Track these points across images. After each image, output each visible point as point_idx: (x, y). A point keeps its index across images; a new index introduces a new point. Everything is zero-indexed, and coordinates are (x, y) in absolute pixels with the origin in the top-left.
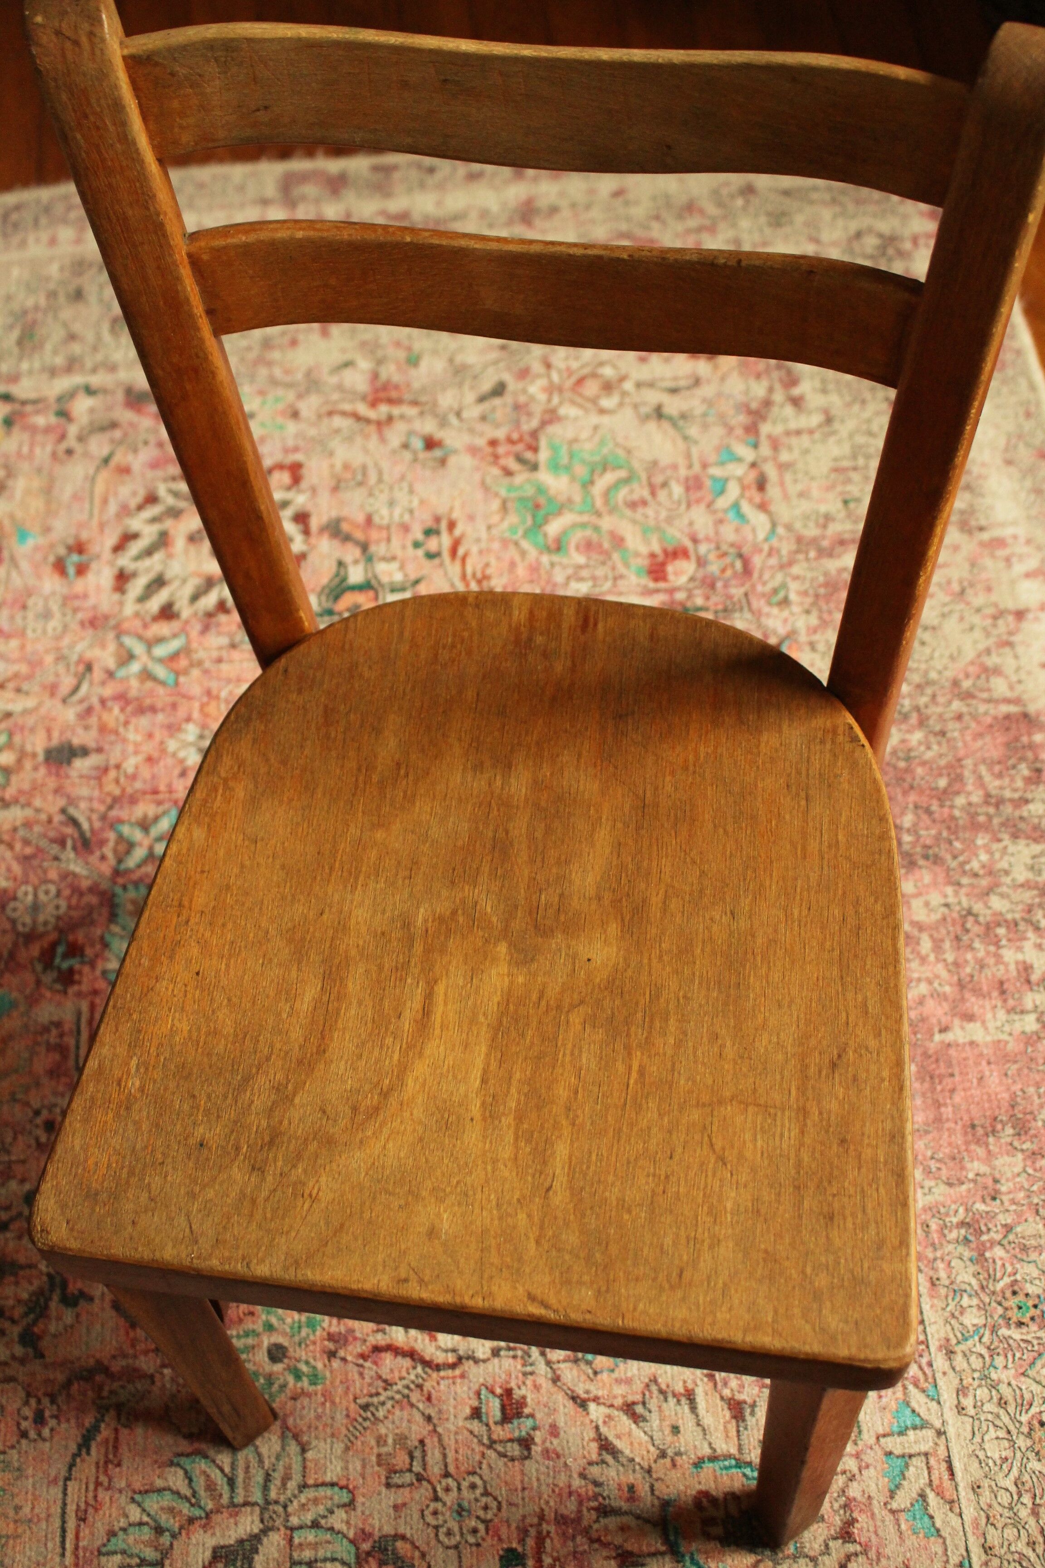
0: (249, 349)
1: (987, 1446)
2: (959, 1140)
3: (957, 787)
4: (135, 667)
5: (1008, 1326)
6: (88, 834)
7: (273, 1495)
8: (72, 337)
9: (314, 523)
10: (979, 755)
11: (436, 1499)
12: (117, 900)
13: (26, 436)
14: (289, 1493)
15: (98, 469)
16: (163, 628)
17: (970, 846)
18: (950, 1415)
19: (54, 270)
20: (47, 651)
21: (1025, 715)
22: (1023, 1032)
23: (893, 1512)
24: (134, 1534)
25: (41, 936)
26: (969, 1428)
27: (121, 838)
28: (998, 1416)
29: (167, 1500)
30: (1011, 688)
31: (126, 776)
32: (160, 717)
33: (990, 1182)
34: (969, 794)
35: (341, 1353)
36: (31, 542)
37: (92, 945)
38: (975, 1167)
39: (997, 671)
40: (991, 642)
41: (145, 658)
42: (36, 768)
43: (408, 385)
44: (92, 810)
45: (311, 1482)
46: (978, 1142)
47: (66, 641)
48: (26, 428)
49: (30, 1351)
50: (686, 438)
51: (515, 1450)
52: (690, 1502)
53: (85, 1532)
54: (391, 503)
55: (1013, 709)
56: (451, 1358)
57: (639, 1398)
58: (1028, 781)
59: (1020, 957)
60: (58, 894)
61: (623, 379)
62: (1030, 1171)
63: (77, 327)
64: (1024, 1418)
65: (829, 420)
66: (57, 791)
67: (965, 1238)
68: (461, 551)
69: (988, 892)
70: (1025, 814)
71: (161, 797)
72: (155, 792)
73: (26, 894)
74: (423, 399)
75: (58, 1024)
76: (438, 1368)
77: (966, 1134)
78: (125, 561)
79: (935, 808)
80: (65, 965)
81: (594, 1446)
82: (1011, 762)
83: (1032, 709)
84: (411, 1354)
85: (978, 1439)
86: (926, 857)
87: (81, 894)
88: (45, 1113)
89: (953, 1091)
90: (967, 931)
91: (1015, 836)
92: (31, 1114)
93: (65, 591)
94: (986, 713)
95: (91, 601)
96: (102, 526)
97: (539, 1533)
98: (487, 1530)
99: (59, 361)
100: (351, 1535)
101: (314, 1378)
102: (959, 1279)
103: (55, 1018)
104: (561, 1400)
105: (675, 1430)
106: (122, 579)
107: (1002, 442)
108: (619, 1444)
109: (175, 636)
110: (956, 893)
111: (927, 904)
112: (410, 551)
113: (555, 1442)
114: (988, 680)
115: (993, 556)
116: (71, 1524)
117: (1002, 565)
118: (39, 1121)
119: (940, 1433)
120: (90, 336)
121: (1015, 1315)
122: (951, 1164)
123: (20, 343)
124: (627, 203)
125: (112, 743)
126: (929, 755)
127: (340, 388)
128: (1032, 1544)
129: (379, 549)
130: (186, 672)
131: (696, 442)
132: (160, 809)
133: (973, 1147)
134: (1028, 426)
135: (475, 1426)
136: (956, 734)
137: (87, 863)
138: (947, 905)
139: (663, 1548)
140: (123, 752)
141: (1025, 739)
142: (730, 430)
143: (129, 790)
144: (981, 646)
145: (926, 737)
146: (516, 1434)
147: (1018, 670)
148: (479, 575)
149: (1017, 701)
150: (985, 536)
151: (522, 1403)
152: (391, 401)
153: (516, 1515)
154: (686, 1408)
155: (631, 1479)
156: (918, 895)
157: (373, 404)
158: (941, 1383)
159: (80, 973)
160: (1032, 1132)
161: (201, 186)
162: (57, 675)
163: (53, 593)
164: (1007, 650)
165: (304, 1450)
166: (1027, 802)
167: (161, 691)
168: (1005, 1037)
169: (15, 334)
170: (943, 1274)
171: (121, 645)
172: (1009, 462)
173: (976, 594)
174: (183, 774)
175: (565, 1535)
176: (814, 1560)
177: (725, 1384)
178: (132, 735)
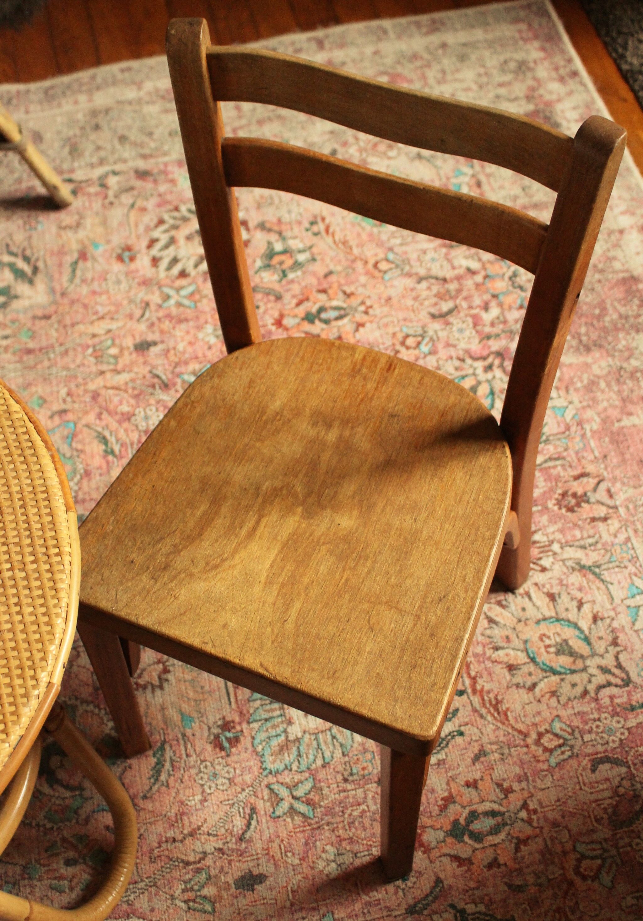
2: (636, 468)
3: (604, 312)
4: (172, 302)
6: (166, 381)
8: (98, 148)
9: (251, 225)
10: (613, 297)
13: (85, 198)
15: (129, 211)
16: (183, 282)
17: (616, 338)
19: (80, 116)
20: (123, 299)
21: (633, 277)
23: (636, 631)
27: (184, 381)
30: (623, 265)
31: (180, 352)
32: (191, 323)
34: (611, 315)
36: (101, 249)
39: (614, 258)
40: (609, 245)
41: (176, 297)
42: (130, 354)
44: (165, 370)
47: (132, 293)
48: (84, 194)
50: (436, 167)
52: (537, 639)
54: (289, 212)
55: (626, 275)
57: (503, 598)
58: (639, 306)
60: (157, 410)
63: (100, 143)
66: (145, 363)
68: (331, 230)
69: (628, 359)
71: (200, 359)
72: (197, 358)
73: (140, 412)
79: (595, 322)
81: (485, 621)
83: (635, 274)
86: (595, 346)
89: (628, 447)
90: (622, 376)
91: (638, 331)
93: (126, 269)
94: (613, 278)
95: (141, 273)
96: (138, 237)
99: (95, 160)
105: (524, 609)
106: (155, 261)
108: (497, 619)
109: (190, 284)
110: (613, 360)
111: (600, 367)
112: (305, 234)
120: (108, 146)
122: (634, 479)
123: (71, 153)
124: (381, 57)
125: (168, 338)
129: (288, 234)
130: (200, 301)
131: (441, 168)
132: (202, 366)
137: (169, 394)
138: (610, 366)
140: (176, 341)
142: (458, 161)
143: (183, 359)
144: (605, 247)
147: (625, 257)
148: (342, 240)
149: (627, 271)
154: (527, 600)
155: (506, 633)
156: (595, 362)
161: (151, 68)
162: (131, 309)
163: (120, 271)
164: (618, 248)
167: (188, 311)
169: (67, 149)
171: (162, 292)
174: (210, 348)
175: (479, 662)
176: (602, 656)
177: (544, 586)
178: (178, 333)
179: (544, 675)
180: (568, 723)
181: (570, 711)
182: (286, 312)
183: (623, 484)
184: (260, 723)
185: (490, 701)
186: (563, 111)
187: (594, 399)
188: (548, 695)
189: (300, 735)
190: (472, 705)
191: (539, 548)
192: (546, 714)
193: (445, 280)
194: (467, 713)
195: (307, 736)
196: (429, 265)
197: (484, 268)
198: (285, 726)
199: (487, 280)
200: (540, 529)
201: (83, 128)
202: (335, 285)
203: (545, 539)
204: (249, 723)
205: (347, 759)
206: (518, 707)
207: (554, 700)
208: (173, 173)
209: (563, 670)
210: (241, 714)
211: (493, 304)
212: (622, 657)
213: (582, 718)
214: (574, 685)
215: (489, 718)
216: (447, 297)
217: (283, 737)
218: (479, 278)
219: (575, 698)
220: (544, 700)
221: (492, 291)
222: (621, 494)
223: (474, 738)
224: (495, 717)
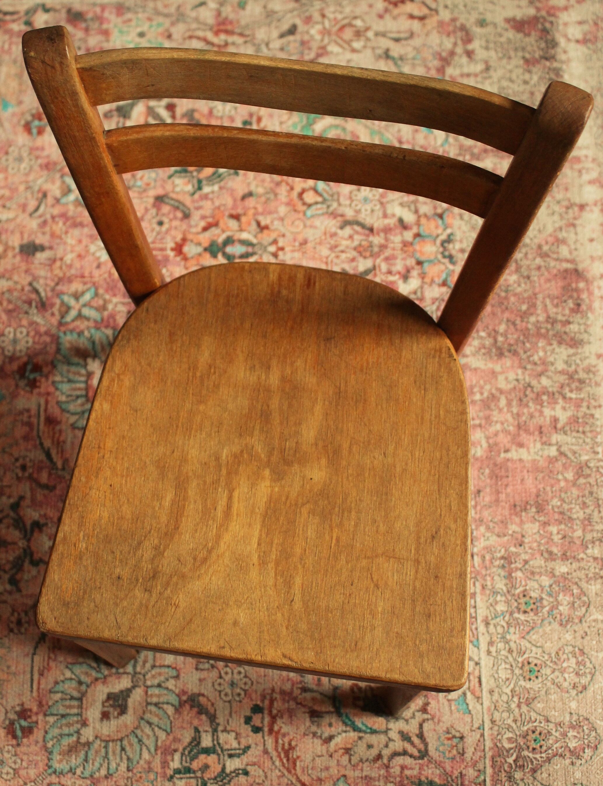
1: (499, 672)
2: (507, 512)
3: (531, 310)
4: (71, 197)
5: (519, 613)
6: (44, 299)
7: (138, 670)
10: (547, 292)
11: (221, 677)
12: (61, 340)
13: (7, 37)
14: (146, 669)
17: (535, 346)
18: (483, 655)
20: (21, 183)
21: (576, 270)
22: (549, 456)
23: (449, 700)
24: (67, 685)
25: (18, 358)
26: (492, 662)
27: (63, 303)
28: (507, 657)
29: (84, 669)
30: (571, 253)
31: (66, 265)
32: (86, 230)
33: (519, 536)
34: (538, 315)
36: (10, 110)
37: (47, 366)
38: (513, 528)
39: (564, 241)
40: (563, 223)
41: (77, 192)
42: (14, 256)
43: (238, 21)
44: (46, 285)
45: (157, 664)
46: (516, 514)
47: (31, 178)
48: (7, 31)
49: (14, 588)
52: (348, 687)
53: (43, 681)
55: (569, 266)
58: (572, 310)
59: (553, 413)
60: (28, 334)
61: (367, 29)
62: (542, 532)
64: (520, 660)
65: (488, 68)
66: (26, 271)
67: (503, 565)
69: (540, 375)
70: (567, 330)
71: (86, 280)
72: (83, 276)
73: (9, 333)
74: (247, 32)
75: (28, 410)
77: (510, 509)
79: (518, 322)
80: (32, 376)
82: (564, 298)
83: (580, 267)
85: (495, 668)
86: (509, 351)
87: (41, 335)
88: (21, 461)
89: (507, 485)
90: (526, 396)
91: (560, 343)
92: (13, 460)
93: (31, 144)
94: (554, 267)
95: (46, 153)
97: (271, 698)
98: (245, 695)
100: (177, 691)
102: (497, 586)
103: (26, 407)
110: (523, 373)
111: (506, 379)
114: (558, 247)
115: (572, 169)
116: (36, 677)
117: (576, 174)
118: (18, 464)
119: (477, 664)
121: (523, 607)
122: (501, 525)
125: (58, 244)
126: (519, 290)
127: (197, 20)
128: (515, 721)
132: (86, 287)
133: (513, 517)
136: (536, 278)
137: (44, 317)
138: (517, 380)
139: (332, 710)
140: (65, 250)
141: (574, 285)
143: (68, 274)
144: (557, 225)
145: (519, 279)
147: (576, 241)
149: (572, 261)
152: (228, 32)
153: (260, 688)
156: (502, 373)
157: (217, 33)
158: (481, 638)
159: (40, 382)
160: (546, 511)
162: (26, 199)
163: (24, 146)
164: (572, 229)
166: (569, 323)
168: (538, 458)
170: (489, 583)
171: (63, 182)
173: (559, 192)
174: (99, 266)
175: (284, 700)
176: (407, 721)
178: (70, 241)
179: (344, 728)
181: (357, 773)
182: (190, 237)
183: (488, 528)
184: (56, 718)
185: (283, 745)
186: (566, 24)
187: (488, 418)
188: (342, 751)
189: (91, 739)
190: (264, 745)
192: (334, 771)
193: (371, 230)
194: (257, 753)
195: (98, 742)
196: (358, 208)
197: (418, 223)
198: (79, 726)
199: (418, 239)
202: (251, 212)
204: (45, 715)
205: (130, 774)
206: (308, 758)
207: (346, 757)
208: (109, 22)
209: (364, 728)
210: (40, 704)
211: (414, 273)
212: (426, 726)
215: (278, 763)
216: (368, 254)
217: (75, 738)
218: (408, 236)
219: (367, 760)
220: (336, 756)
221: (418, 255)
222: (482, 539)
223: (257, 781)
224: (283, 763)
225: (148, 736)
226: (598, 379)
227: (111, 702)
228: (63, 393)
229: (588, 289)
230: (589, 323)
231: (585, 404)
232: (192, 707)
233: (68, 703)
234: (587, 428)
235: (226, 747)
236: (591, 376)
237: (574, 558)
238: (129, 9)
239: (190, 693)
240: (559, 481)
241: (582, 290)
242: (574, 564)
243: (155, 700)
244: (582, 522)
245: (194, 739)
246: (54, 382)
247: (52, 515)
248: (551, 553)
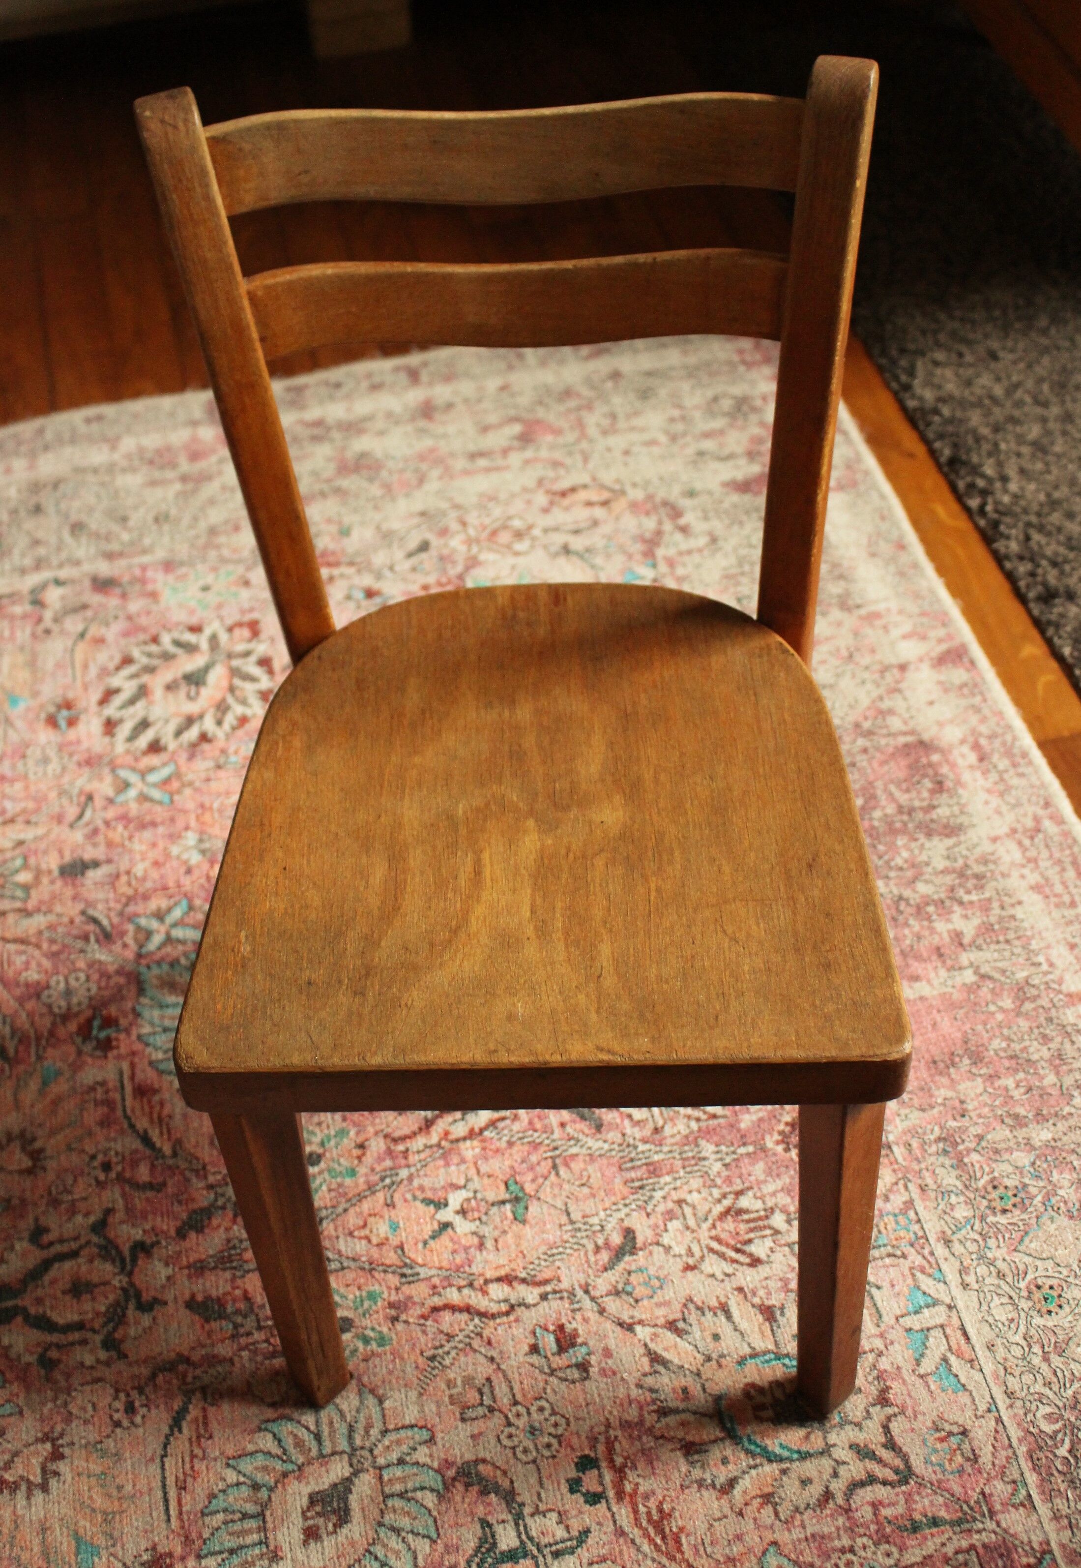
0: (197, 537)
1: (994, 1312)
2: (925, 1074)
3: (872, 803)
4: (132, 793)
5: (994, 1214)
6: (109, 928)
7: (358, 1442)
8: (36, 542)
10: (886, 777)
11: (509, 1424)
12: (143, 978)
14: (373, 1439)
15: (75, 644)
16: (154, 760)
17: (892, 846)
18: (957, 1291)
19: (13, 492)
20: (50, 789)
21: (921, 743)
22: (964, 984)
23: (921, 1376)
24: (233, 1493)
25: (77, 1015)
26: (976, 1300)
27: (139, 928)
28: (999, 1286)
29: (260, 1460)
30: (904, 723)
31: (136, 878)
32: (161, 830)
33: (957, 1104)
34: (884, 808)
35: (403, 1317)
36: (22, 706)
37: (125, 1016)
38: (941, 1094)
39: (891, 712)
40: (882, 691)
41: (140, 785)
42: (52, 882)
43: (343, 551)
44: (109, 909)
45: (391, 1427)
46: (941, 1074)
47: (66, 779)
49: (114, 1354)
50: (593, 566)
51: (575, 1374)
52: (739, 1393)
53: (186, 1498)
55: (910, 739)
56: (504, 1307)
57: (678, 1315)
58: (932, 792)
59: (950, 926)
60: (88, 979)
61: (530, 527)
62: (990, 1090)
63: (40, 535)
64: (1022, 1285)
65: (714, 540)
66: (75, 898)
67: (944, 1150)
69: (914, 880)
70: (934, 816)
71: (171, 891)
72: (165, 888)
73: (58, 983)
74: (358, 560)
75: (103, 1084)
76: (493, 1316)
77: (929, 1069)
78: (111, 710)
80: (102, 1035)
81: (645, 1360)
82: (915, 779)
83: (926, 737)
84: (467, 1309)
85: (985, 1307)
87: (109, 977)
88: (100, 1157)
90: (901, 913)
91: (929, 835)
92: (87, 1159)
93: (59, 739)
94: (887, 745)
95: (85, 745)
96: (86, 687)
97: (608, 1439)
98: (560, 1443)
100: (436, 1465)
101: (382, 1340)
102: (945, 1182)
103: (99, 1079)
104: (609, 1326)
105: (716, 1337)
106: (110, 726)
107: (864, 541)
108: (666, 1355)
109: (164, 764)
110: (887, 885)
113: (610, 1362)
114: (883, 720)
115: (872, 626)
116: (172, 1494)
117: (880, 632)
118: (96, 1163)
119: (950, 1307)
120: (53, 540)
121: (998, 1205)
122: (921, 1094)
124: (513, 395)
125: (120, 855)
128: (1048, 1384)
130: (179, 792)
131: (602, 569)
132: (172, 901)
133: (937, 1078)
134: (884, 526)
135: (535, 1359)
136: (865, 764)
137: (111, 951)
139: (722, 1435)
140: (131, 860)
141: (924, 760)
142: (630, 557)
143: (141, 890)
144: (875, 694)
146: (574, 1361)
147: (908, 709)
149: (912, 732)
150: (863, 612)
151: (575, 1334)
152: (330, 565)
153: (584, 1426)
154: (723, 1319)
155: (683, 1382)
158: (944, 1266)
159: (117, 1039)
160: (986, 1060)
161: (136, 416)
162: (61, 807)
163: (49, 743)
164: (897, 695)
165: (381, 1402)
166: (934, 807)
167: (158, 809)
168: (949, 990)
170: (929, 1181)
171: (116, 777)
172: (873, 555)
173: (862, 656)
174: (189, 871)
175: (630, 1437)
176: (858, 1425)
177: (754, 1294)
178: (138, 846)
179: (751, 1462)
180: (793, 1556)
181: (797, 1533)
184: (219, 1558)
185: (649, 1513)
188: (756, 1502)
190: (615, 1522)
191: (748, 1221)
192: (753, 1539)
194: (605, 1538)
200: (750, 1188)
201: (14, 512)
203: (759, 1205)
204: (199, 1557)
206: (699, 1526)
207: (768, 1510)
208: (155, 581)
209: (786, 1454)
210: (187, 1540)
212: (895, 1427)
213: (819, 1547)
214: (805, 1482)
215: (646, 1547)
219: (807, 1507)
220: (749, 1511)
222: (898, 1120)
224: (656, 1545)
225: (397, 1553)
226: (1003, 868)
227: (318, 1508)
228: (156, 1049)
229: (947, 761)
230: (963, 801)
231: (995, 905)
232: (467, 1486)
233: (237, 1527)
234: (1011, 935)
235: (544, 1541)
236: (991, 866)
237: (1056, 1115)
238: (182, 564)
239: (459, 1462)
240: (993, 1013)
241: (939, 764)
242: (1059, 1125)
243: (398, 1487)
244: (1050, 1061)
245: (482, 1541)
246: (139, 1037)
247: (165, 1228)
248: (1016, 1117)
